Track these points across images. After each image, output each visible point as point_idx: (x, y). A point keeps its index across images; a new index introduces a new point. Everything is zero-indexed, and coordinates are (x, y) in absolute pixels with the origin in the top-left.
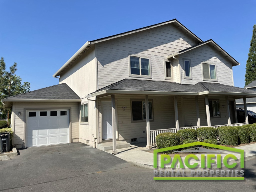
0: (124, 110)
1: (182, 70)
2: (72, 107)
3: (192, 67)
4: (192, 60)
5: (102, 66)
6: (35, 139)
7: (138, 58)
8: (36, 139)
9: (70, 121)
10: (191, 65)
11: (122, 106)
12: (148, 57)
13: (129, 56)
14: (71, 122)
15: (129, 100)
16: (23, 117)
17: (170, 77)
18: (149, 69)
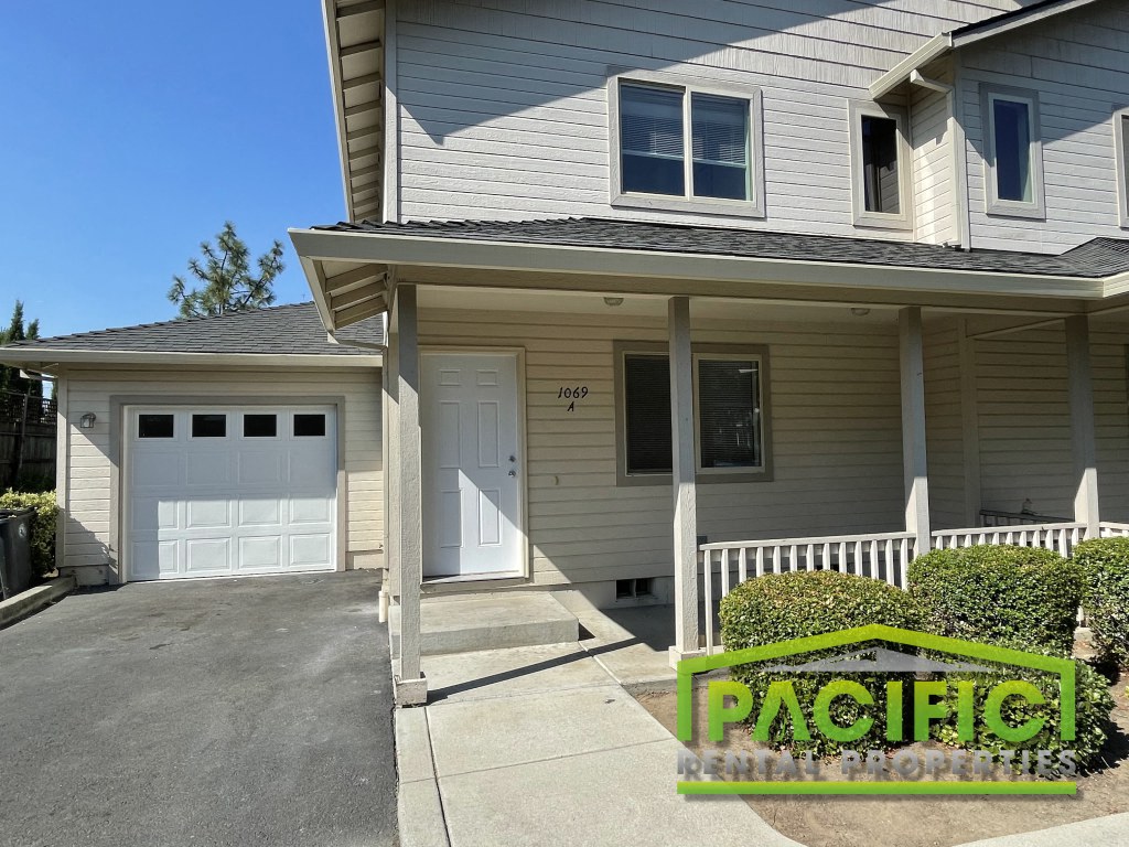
0: (572, 406)
1: (974, 154)
2: (348, 397)
3: (1046, 139)
4: (1043, 97)
5: (431, 143)
6: (173, 543)
7: (673, 94)
8: (175, 546)
9: (340, 463)
10: (1038, 124)
11: (556, 387)
12: (745, 89)
13: (613, 81)
14: (343, 468)
15: (609, 347)
16: (105, 440)
17: (894, 208)
18: (747, 164)
